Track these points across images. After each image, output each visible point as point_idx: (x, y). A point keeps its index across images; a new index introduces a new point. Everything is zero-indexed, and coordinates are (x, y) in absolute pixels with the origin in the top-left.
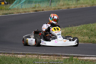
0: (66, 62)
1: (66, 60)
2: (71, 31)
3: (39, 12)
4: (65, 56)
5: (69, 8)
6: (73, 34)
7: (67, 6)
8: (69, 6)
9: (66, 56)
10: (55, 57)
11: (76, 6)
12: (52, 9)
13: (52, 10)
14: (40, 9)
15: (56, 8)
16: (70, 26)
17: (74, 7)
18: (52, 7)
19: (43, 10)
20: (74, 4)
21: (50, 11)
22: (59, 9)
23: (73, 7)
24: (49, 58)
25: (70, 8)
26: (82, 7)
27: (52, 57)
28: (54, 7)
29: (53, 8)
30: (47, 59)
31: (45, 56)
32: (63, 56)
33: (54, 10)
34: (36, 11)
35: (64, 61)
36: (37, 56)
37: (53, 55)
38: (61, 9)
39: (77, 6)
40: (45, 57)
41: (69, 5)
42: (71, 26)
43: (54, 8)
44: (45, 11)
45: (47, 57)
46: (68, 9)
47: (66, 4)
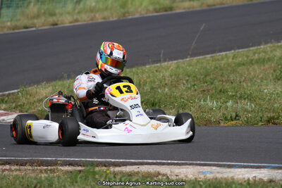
0: (77, 182)
5: (57, 24)
7: (51, 20)
8: (55, 19)
9: (71, 164)
10: (39, 168)
11: (75, 17)
12: (5, 27)
13: (6, 31)
15: (18, 24)
18: (4, 22)
20: (69, 13)
21: (2, 33)
22: (26, 27)
23: (66, 20)
24: (20, 170)
25: (59, 23)
26: (92, 19)
27: (30, 168)
28: (11, 21)
29: (9, 24)
30: (15, 173)
31: (7, 167)
32: (62, 165)
33: (12, 31)
37: (32, 163)
38: (32, 27)
39: (79, 18)
40: (10, 170)
43: (13, 24)
45: (13, 168)
46: (52, 27)
47: (45, 13)
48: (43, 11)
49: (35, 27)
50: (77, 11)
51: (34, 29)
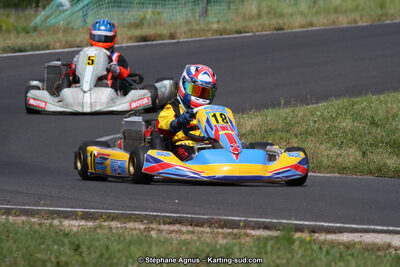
0: (266, 253)
1: (265, 244)
2: (289, 124)
3: (155, 42)
4: (259, 229)
5: (282, 29)
6: (296, 136)
7: (275, 22)
8: (281, 21)
9: (266, 227)
10: (220, 230)
11: (309, 19)
12: (209, 31)
13: (210, 36)
14: (159, 30)
15: (228, 27)
16: (282, 102)
17: (303, 27)
18: (209, 23)
19: (172, 36)
20: (302, 14)
21: (204, 38)
22: (238, 31)
23: (296, 23)
24: (193, 232)
25: (285, 27)
26: (334, 23)
27: (208, 230)
28: (218, 22)
29: (215, 26)
30: (183, 237)
31: (176, 227)
32: (253, 228)
33: (219, 37)
34: (144, 39)
35: (255, 249)
36: (142, 227)
37: (210, 223)
38: (246, 32)
39: (315, 21)
41: (282, 15)
42: (287, 104)
43: (221, 26)
44: (181, 40)
45: (184, 229)
46: (275, 32)
47: (268, 13)
48: (265, 10)
49: (252, 32)
50: (314, 11)
51: (250, 34)
